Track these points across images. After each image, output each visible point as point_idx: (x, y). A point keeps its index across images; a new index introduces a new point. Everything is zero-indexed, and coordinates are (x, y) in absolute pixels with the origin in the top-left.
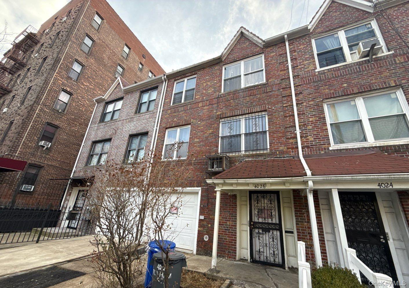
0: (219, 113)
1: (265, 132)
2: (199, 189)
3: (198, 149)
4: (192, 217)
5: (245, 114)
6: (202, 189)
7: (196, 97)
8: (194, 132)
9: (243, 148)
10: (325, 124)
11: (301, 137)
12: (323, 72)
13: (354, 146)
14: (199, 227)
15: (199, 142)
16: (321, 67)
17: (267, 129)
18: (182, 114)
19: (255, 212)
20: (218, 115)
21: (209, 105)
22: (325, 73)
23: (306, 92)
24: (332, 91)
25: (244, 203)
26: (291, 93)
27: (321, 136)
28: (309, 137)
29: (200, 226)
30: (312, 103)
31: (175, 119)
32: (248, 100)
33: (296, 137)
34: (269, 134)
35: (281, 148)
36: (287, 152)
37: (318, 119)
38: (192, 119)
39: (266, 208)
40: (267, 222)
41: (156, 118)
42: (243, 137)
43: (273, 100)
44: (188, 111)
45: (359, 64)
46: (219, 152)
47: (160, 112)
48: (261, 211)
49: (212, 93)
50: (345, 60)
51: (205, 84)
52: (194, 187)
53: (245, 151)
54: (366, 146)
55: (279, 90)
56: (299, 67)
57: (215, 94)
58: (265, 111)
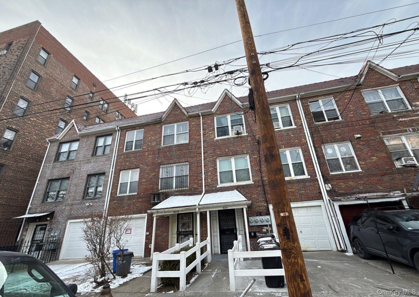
0: (160, 161)
1: (187, 176)
2: (146, 215)
3: (145, 187)
4: (141, 234)
5: (176, 163)
6: (148, 215)
7: (144, 147)
8: (142, 174)
9: (174, 186)
10: (216, 172)
11: (205, 180)
12: (217, 141)
13: (227, 185)
14: (146, 240)
15: (146, 182)
16: (218, 136)
17: (188, 174)
18: (133, 160)
19: (180, 225)
20: (158, 162)
21: (153, 154)
22: (218, 141)
23: (209, 152)
24: (221, 153)
25: (174, 221)
26: (201, 151)
27: (214, 179)
28: (209, 179)
30: (211, 159)
31: (127, 163)
32: (178, 154)
33: (202, 180)
34: (189, 177)
35: (195, 186)
36: (198, 189)
37: (213, 169)
38: (141, 163)
39: (186, 222)
40: (186, 230)
41: (111, 161)
42: (174, 178)
43: (192, 155)
44: (137, 158)
45: (234, 138)
46: (159, 189)
47: (115, 157)
48: (184, 225)
49: (155, 146)
50: (228, 135)
51: (150, 138)
52: (142, 213)
53: (175, 188)
54: (232, 185)
55: (195, 148)
56: (207, 135)
57: (157, 147)
58: (187, 162)
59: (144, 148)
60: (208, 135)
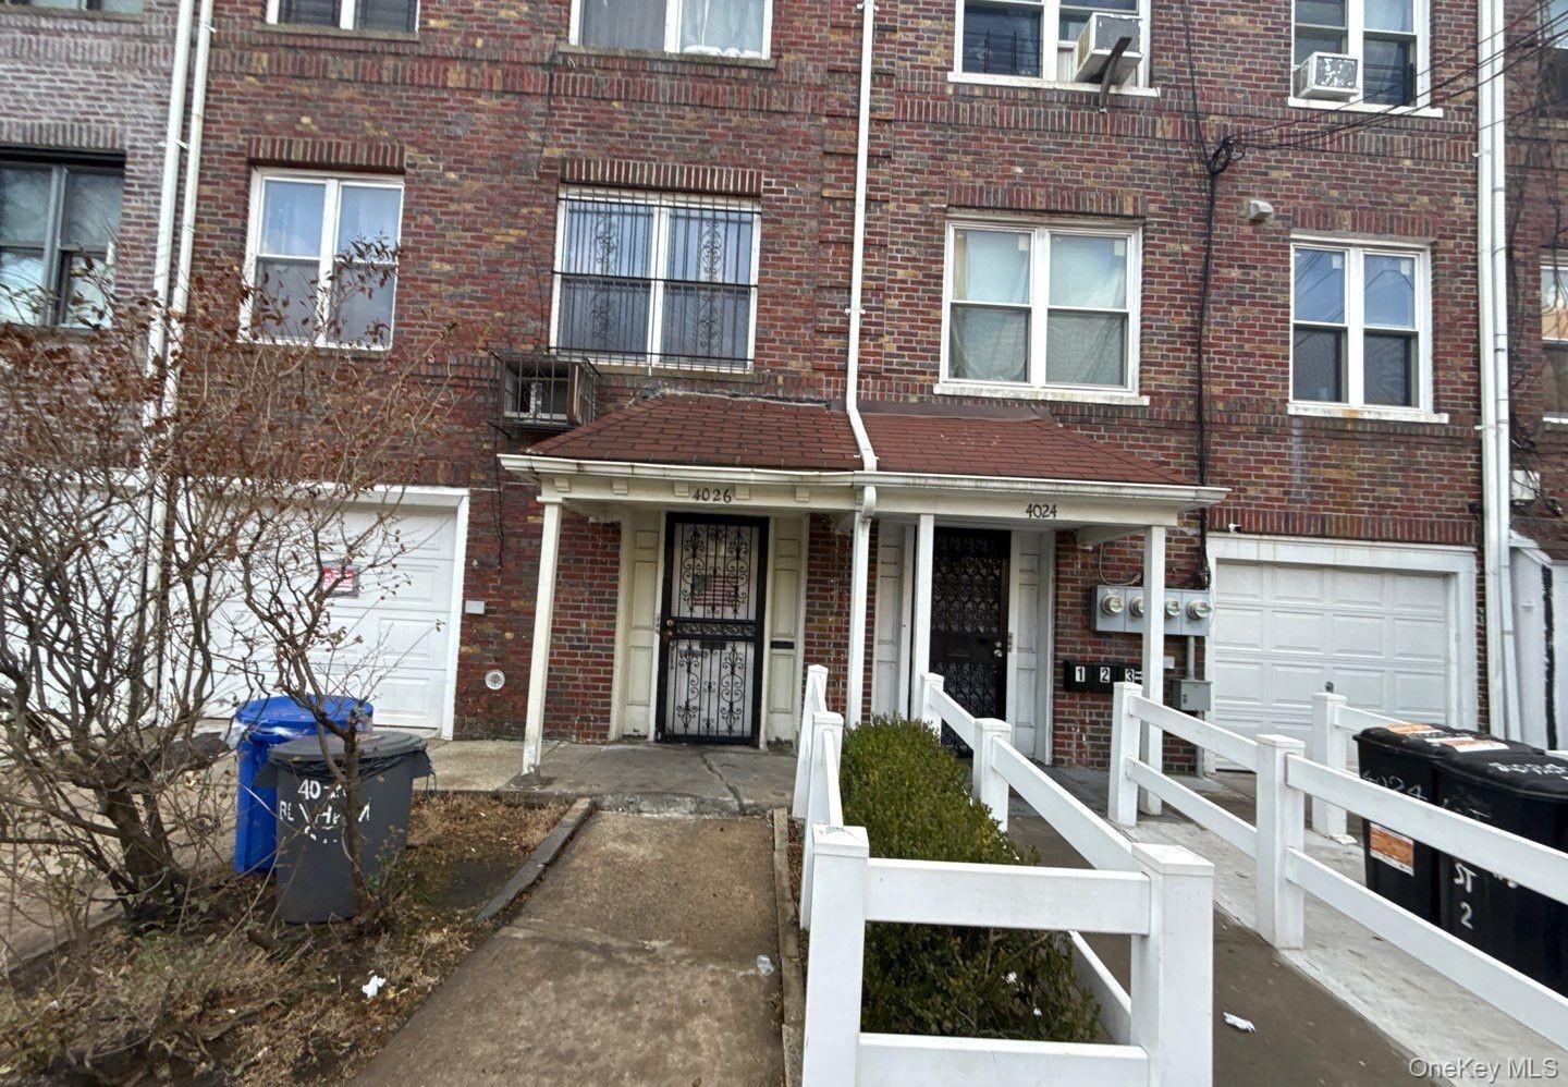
0: (557, 152)
1: (743, 291)
2: (461, 497)
3: (452, 312)
5: (673, 190)
6: (473, 495)
7: (432, 23)
8: (428, 220)
9: (655, 343)
10: (937, 300)
11: (863, 334)
12: (964, 93)
13: (995, 390)
14: (462, 643)
15: (455, 281)
16: (967, 68)
17: (754, 280)
18: (351, 100)
19: (681, 586)
20: (549, 160)
21: (505, 92)
22: (972, 97)
23: (903, 158)
25: (645, 555)
26: (856, 145)
27: (918, 342)
28: (887, 338)
29: (467, 638)
30: (914, 208)
31: (306, 120)
32: (691, 127)
33: (845, 333)
34: (760, 303)
35: (793, 365)
36: (812, 384)
37: (921, 278)
38: (412, 144)
39: (720, 573)
41: (169, 74)
42: (658, 294)
43: (789, 156)
45: (1073, 100)
46: (553, 343)
47: (193, 43)
48: (701, 583)
49: (522, 30)
50: (1037, 71)
52: (436, 484)
53: (665, 356)
55: (815, 115)
56: (900, 36)
57: (534, 42)
58: (754, 196)
59: (434, 30)
60: (911, 37)
